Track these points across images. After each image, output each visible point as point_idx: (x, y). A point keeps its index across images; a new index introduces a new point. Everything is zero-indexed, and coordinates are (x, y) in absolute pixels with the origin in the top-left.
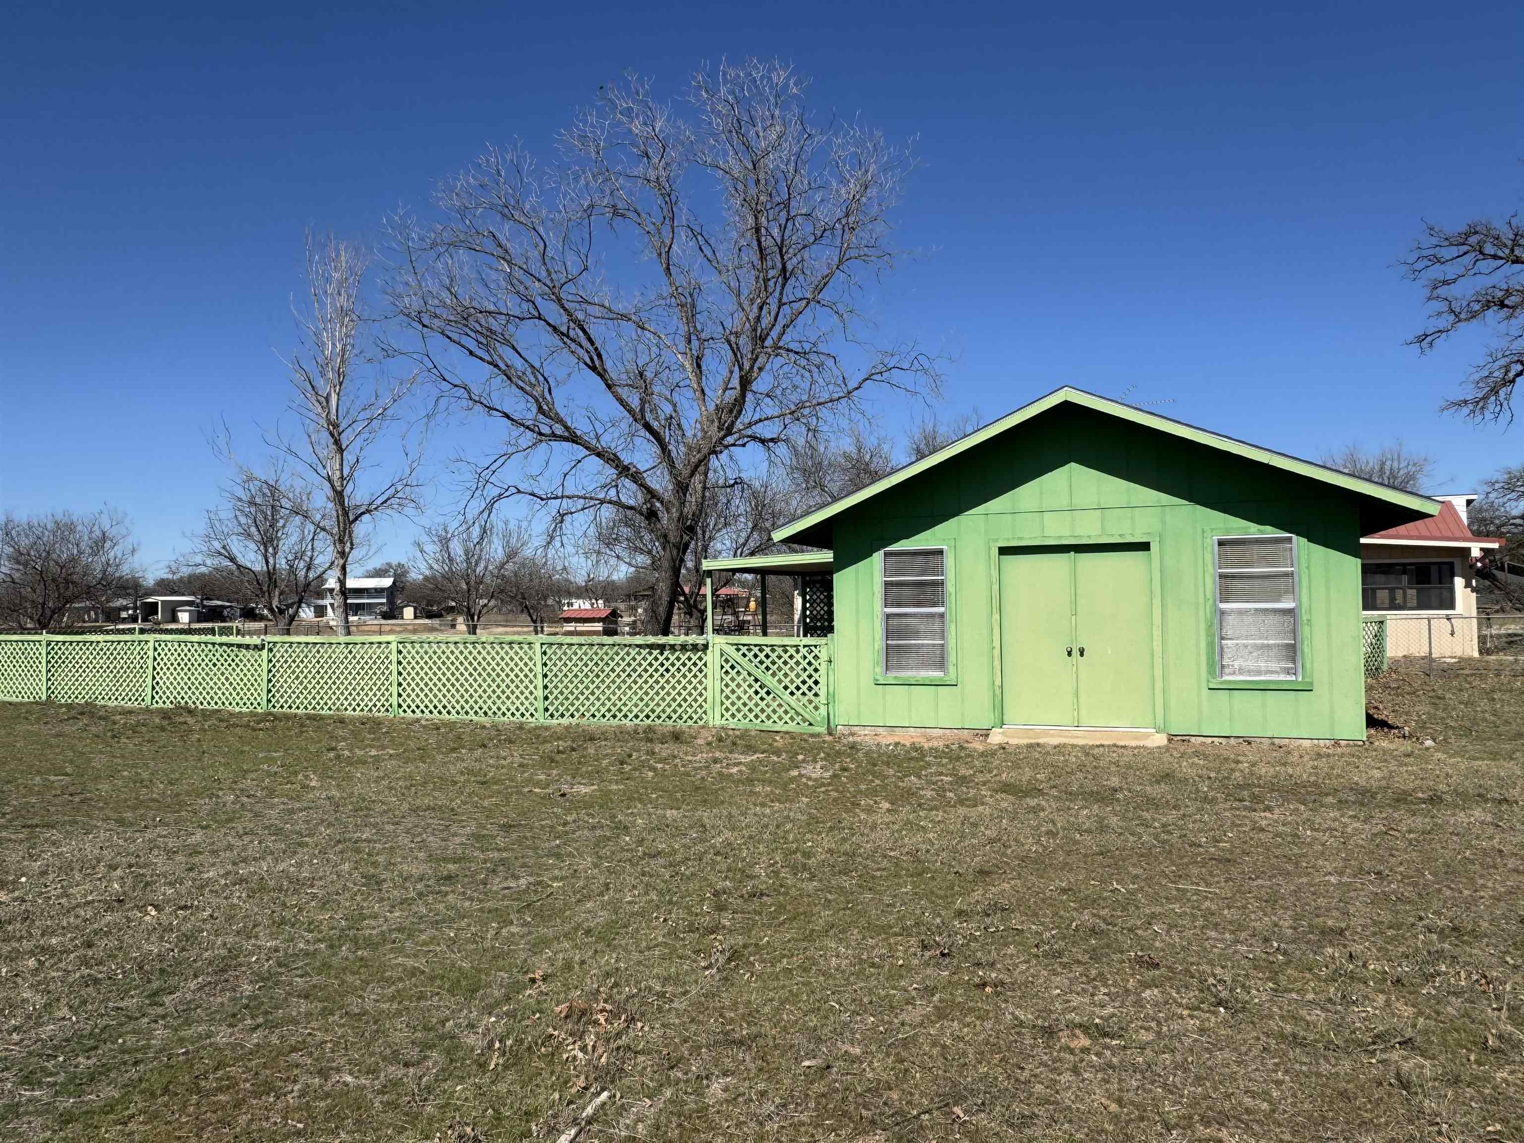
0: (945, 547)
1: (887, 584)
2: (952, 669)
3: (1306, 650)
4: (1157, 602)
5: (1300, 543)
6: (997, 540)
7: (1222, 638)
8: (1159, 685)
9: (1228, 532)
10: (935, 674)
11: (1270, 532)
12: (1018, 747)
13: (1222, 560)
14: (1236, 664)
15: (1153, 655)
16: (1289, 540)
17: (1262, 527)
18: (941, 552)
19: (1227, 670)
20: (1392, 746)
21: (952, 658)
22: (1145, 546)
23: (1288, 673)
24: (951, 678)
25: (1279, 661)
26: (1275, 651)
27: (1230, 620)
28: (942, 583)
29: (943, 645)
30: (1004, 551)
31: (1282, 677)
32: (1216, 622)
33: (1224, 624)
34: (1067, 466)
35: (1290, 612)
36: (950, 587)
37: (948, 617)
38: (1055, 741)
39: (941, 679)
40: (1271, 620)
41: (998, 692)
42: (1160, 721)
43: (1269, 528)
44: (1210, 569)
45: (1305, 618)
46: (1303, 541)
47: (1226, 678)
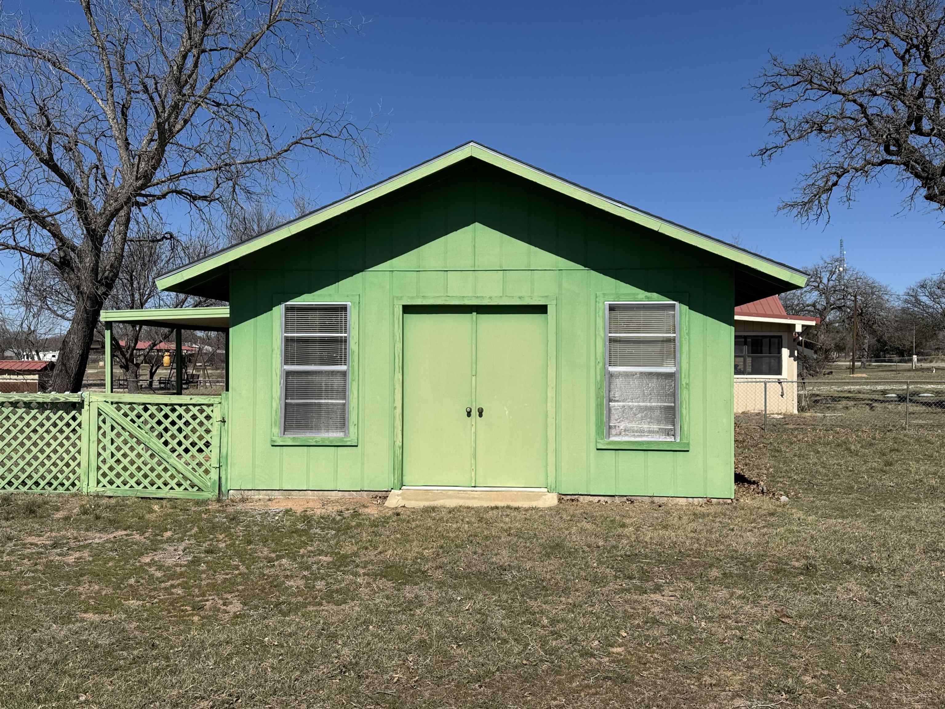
0: (349, 303)
1: (288, 341)
2: (352, 430)
3: (684, 412)
4: (552, 362)
5: (681, 309)
6: (401, 298)
7: (610, 400)
8: (552, 446)
9: (618, 298)
10: (335, 435)
11: (656, 299)
12: (414, 511)
13: (613, 326)
14: (622, 426)
15: (547, 416)
16: (673, 306)
17: (649, 294)
18: (344, 308)
19: (613, 432)
20: (756, 503)
21: (353, 417)
22: (542, 309)
23: (668, 435)
24: (352, 438)
25: (659, 422)
26: (657, 413)
27: (618, 382)
28: (344, 341)
29: (344, 405)
30: (408, 309)
31: (663, 438)
32: (605, 384)
33: (612, 387)
34: (472, 226)
35: (670, 376)
36: (353, 345)
37: (350, 377)
38: (452, 503)
39: (341, 440)
40: (654, 383)
41: (399, 452)
42: (551, 480)
43: (655, 295)
44: (602, 334)
45: (684, 383)
46: (685, 308)
47: (613, 439)
